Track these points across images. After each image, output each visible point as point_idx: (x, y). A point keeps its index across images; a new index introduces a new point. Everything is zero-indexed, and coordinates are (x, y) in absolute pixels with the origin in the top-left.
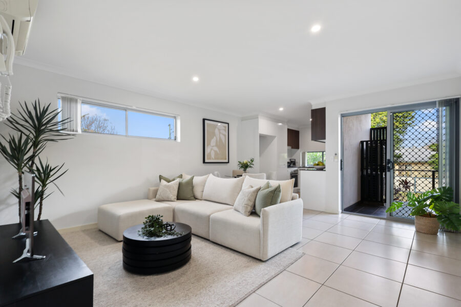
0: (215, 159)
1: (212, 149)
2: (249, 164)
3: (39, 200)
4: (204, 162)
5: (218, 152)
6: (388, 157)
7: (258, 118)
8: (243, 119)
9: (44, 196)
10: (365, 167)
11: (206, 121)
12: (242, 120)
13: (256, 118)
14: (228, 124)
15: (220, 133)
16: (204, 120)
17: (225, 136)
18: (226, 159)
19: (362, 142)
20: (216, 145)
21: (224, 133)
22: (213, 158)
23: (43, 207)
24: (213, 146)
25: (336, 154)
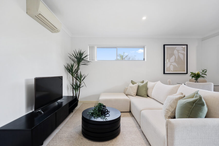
0: (174, 71)
1: (171, 64)
2: (201, 74)
3: (79, 88)
4: (164, 73)
5: (177, 66)
8: (203, 39)
9: (81, 87)
11: (166, 46)
12: (202, 41)
14: (187, 45)
15: (178, 52)
16: (164, 45)
17: (184, 54)
18: (185, 71)
20: (175, 61)
21: (183, 52)
22: (172, 70)
23: (80, 91)
24: (172, 62)
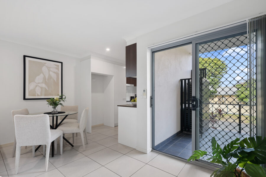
0: (42, 95)
1: (37, 85)
4: (24, 99)
5: (47, 88)
6: (193, 94)
7: (90, 58)
10: (183, 102)
11: (26, 58)
13: (89, 58)
14: (62, 63)
15: (49, 71)
16: (25, 57)
17: (57, 74)
19: (181, 80)
20: (44, 82)
21: (56, 71)
24: (39, 83)
25: (144, 91)
